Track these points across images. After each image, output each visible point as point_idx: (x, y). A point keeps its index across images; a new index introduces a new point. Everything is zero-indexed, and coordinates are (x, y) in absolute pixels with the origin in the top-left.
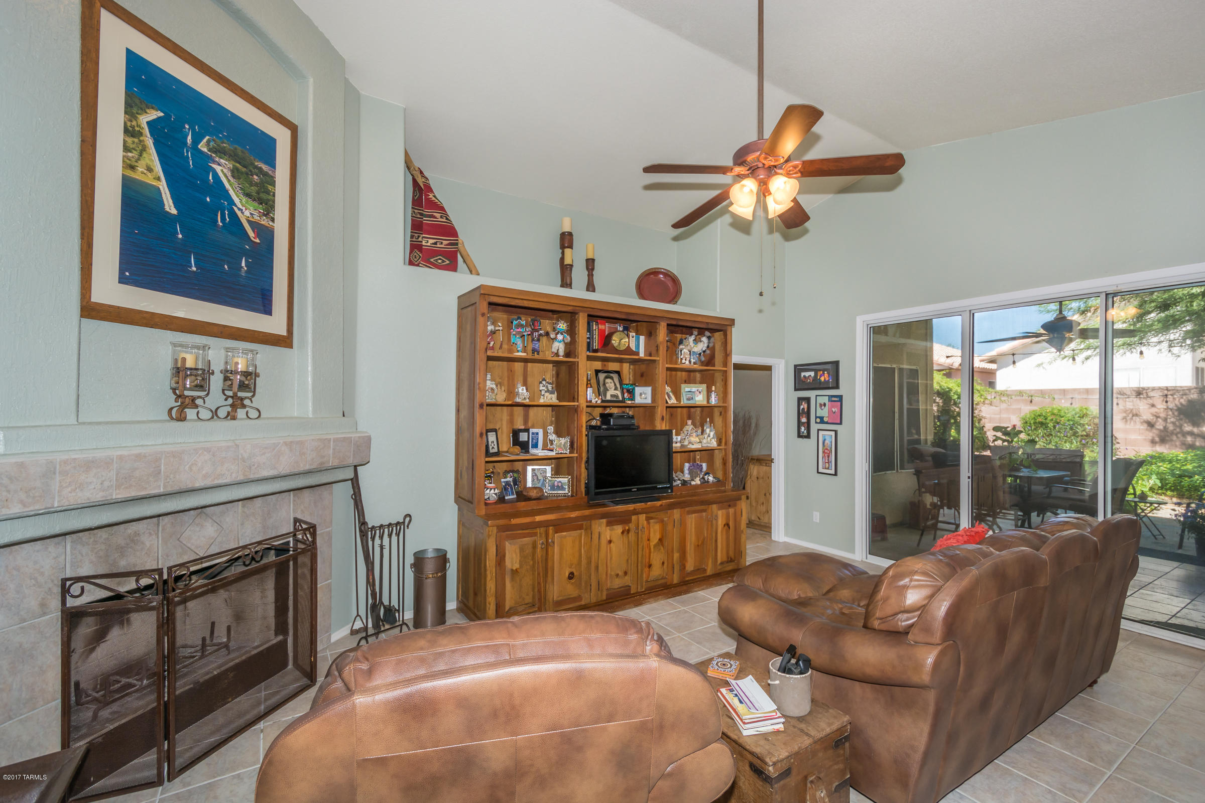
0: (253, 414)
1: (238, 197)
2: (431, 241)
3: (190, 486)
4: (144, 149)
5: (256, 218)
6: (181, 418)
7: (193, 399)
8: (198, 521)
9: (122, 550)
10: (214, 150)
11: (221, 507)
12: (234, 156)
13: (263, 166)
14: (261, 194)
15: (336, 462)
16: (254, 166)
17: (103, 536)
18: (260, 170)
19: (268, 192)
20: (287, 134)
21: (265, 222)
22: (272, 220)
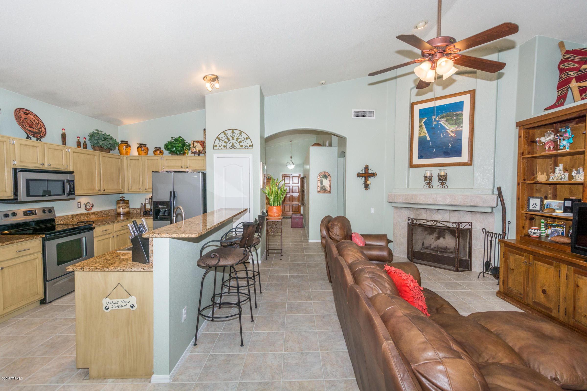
0: (446, 187)
1: (448, 126)
2: (560, 92)
3: (419, 202)
4: (423, 128)
5: (455, 129)
7: (428, 183)
8: (436, 213)
9: (419, 215)
10: (440, 118)
11: (444, 211)
12: (447, 116)
13: (458, 113)
14: (457, 122)
15: (472, 204)
16: (454, 115)
17: (415, 211)
18: (457, 114)
19: (460, 119)
20: (468, 96)
21: (458, 129)
22: (462, 127)
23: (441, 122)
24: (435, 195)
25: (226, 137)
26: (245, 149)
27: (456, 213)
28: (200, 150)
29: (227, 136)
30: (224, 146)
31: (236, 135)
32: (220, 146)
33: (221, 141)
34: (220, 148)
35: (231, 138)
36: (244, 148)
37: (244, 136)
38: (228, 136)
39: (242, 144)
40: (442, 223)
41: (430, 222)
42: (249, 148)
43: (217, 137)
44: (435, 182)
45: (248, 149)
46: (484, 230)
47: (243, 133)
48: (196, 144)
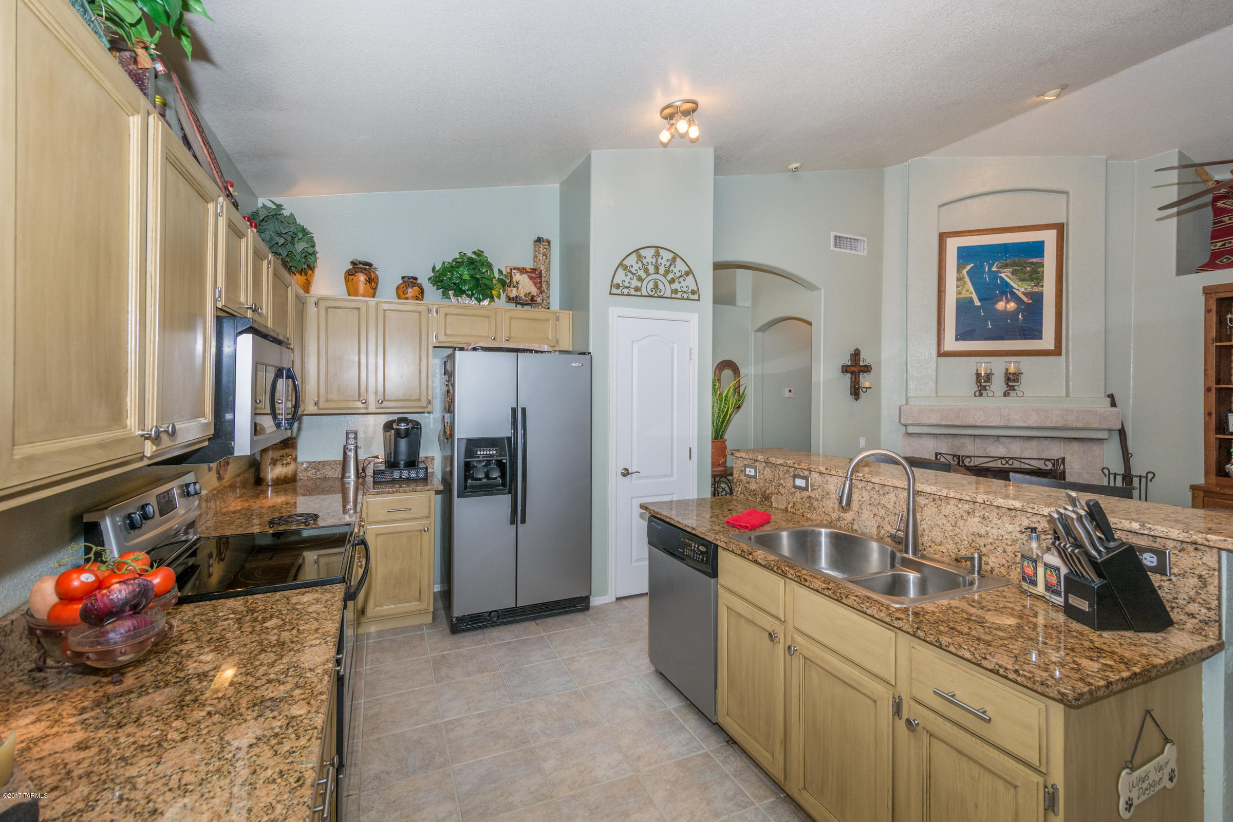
0: (1020, 394)
1: (1015, 283)
2: (1219, 244)
3: (973, 424)
4: (965, 283)
5: (1029, 289)
6: (981, 395)
7: (985, 386)
8: (995, 444)
9: (958, 448)
10: (1001, 267)
11: (1009, 440)
12: (1014, 264)
13: (1034, 260)
14: (1033, 276)
15: (1080, 425)
16: (1027, 263)
17: (950, 440)
18: (1032, 263)
19: (1038, 273)
20: (1053, 233)
21: (1036, 289)
22: (1042, 286)
23: (1003, 275)
24: (1007, 410)
25: (640, 265)
26: (683, 298)
27: (1034, 443)
28: (529, 293)
29: (643, 264)
30: (637, 289)
31: (664, 262)
32: (625, 287)
33: (630, 275)
34: (626, 291)
35: (651, 269)
36: (679, 295)
37: (680, 266)
38: (645, 261)
39: (676, 286)
40: (1026, 461)
41: (1000, 461)
42: (691, 297)
43: (621, 264)
44: (998, 384)
45: (688, 299)
46: (1106, 471)
47: (678, 260)
48: (517, 277)
